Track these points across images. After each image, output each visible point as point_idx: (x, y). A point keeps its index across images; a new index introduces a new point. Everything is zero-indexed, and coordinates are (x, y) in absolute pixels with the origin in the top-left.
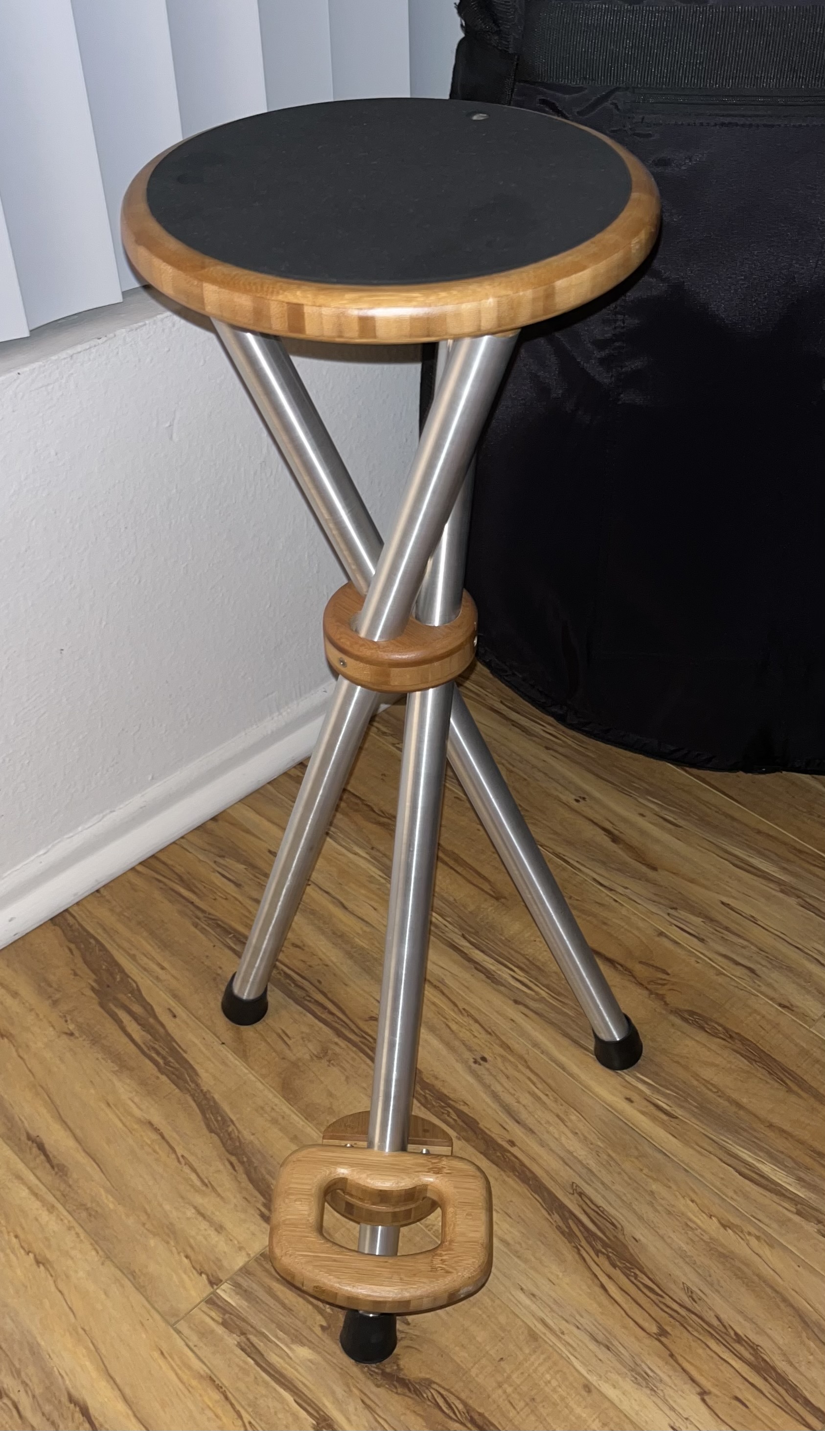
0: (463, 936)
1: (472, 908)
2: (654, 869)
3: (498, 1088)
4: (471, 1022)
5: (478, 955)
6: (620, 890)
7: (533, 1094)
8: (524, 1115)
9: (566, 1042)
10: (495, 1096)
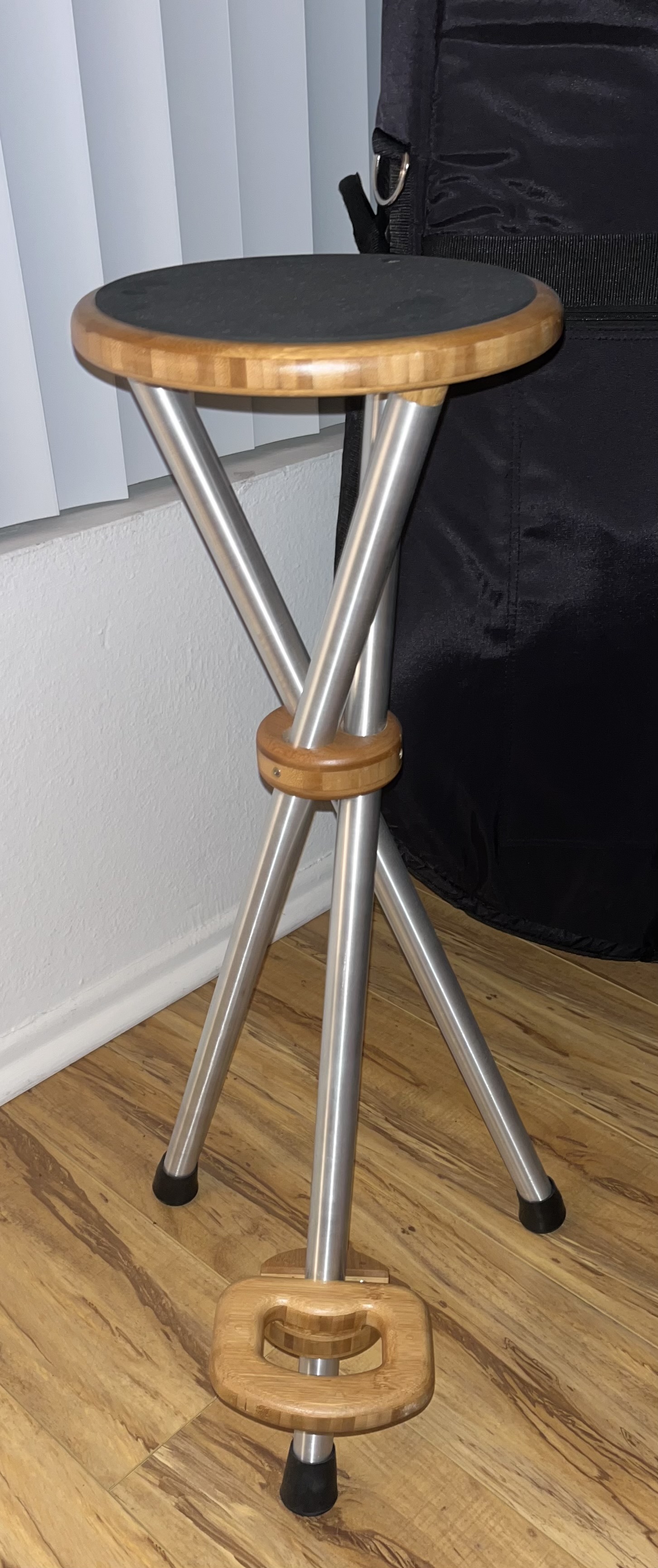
0: (386, 1120)
1: (393, 1094)
2: (566, 1055)
3: (427, 1255)
4: (398, 1195)
5: (401, 1136)
6: (534, 1074)
7: (461, 1259)
8: (453, 1278)
9: (491, 1211)
10: (425, 1262)
